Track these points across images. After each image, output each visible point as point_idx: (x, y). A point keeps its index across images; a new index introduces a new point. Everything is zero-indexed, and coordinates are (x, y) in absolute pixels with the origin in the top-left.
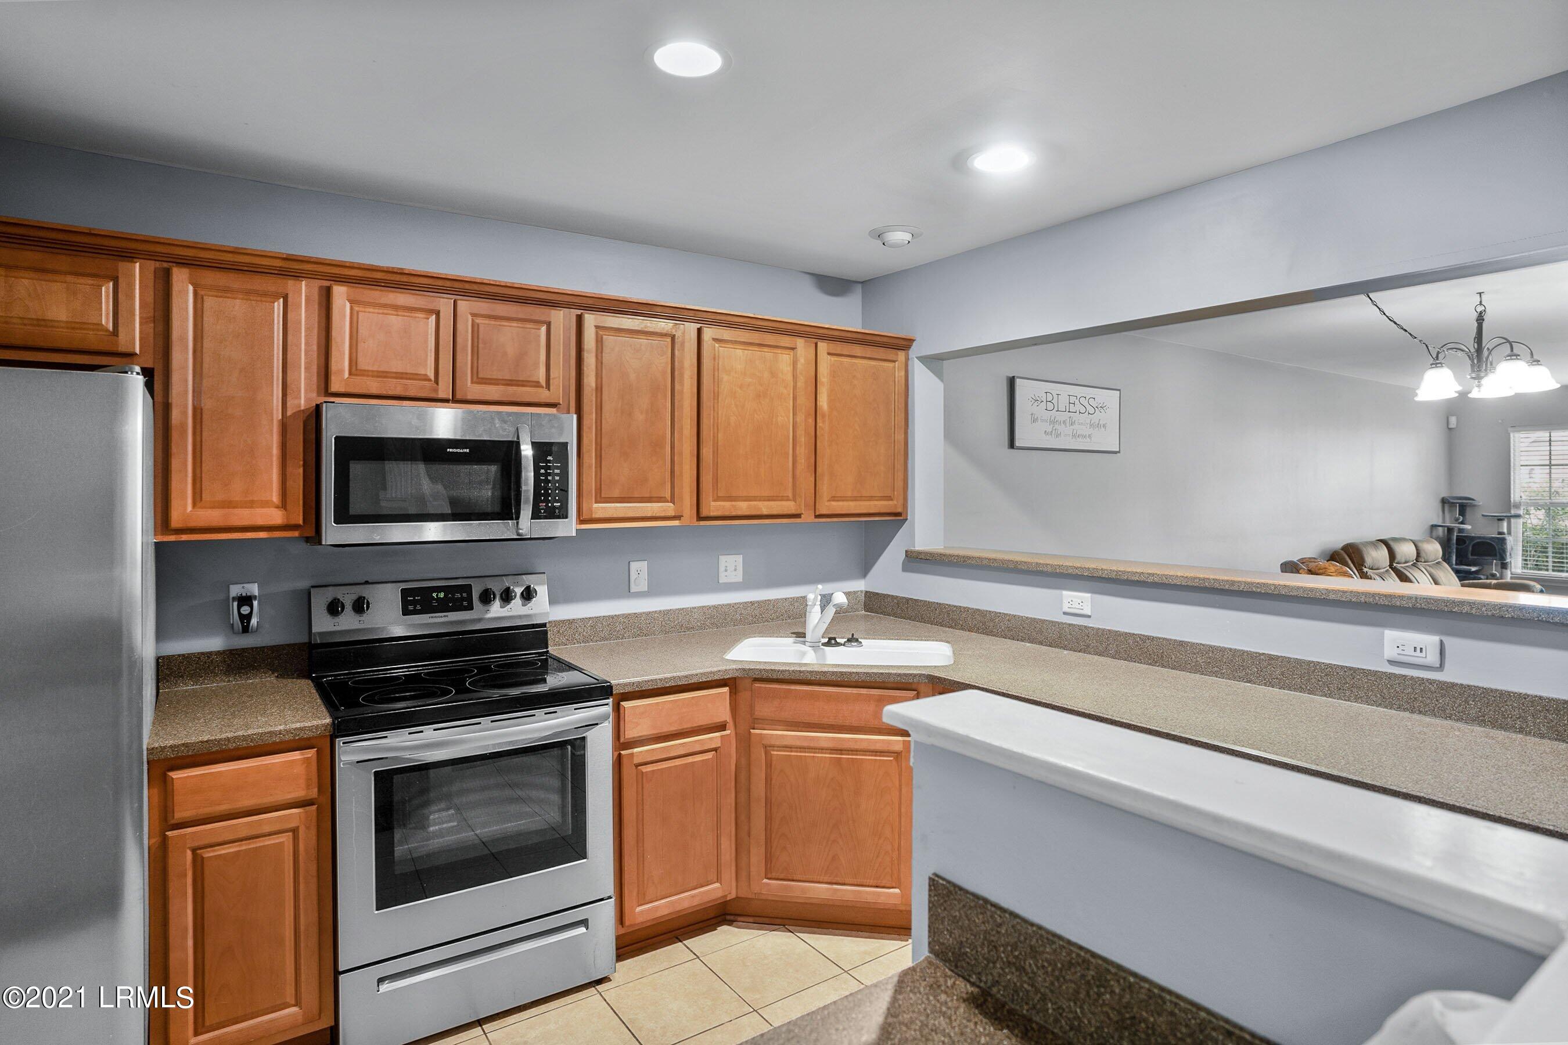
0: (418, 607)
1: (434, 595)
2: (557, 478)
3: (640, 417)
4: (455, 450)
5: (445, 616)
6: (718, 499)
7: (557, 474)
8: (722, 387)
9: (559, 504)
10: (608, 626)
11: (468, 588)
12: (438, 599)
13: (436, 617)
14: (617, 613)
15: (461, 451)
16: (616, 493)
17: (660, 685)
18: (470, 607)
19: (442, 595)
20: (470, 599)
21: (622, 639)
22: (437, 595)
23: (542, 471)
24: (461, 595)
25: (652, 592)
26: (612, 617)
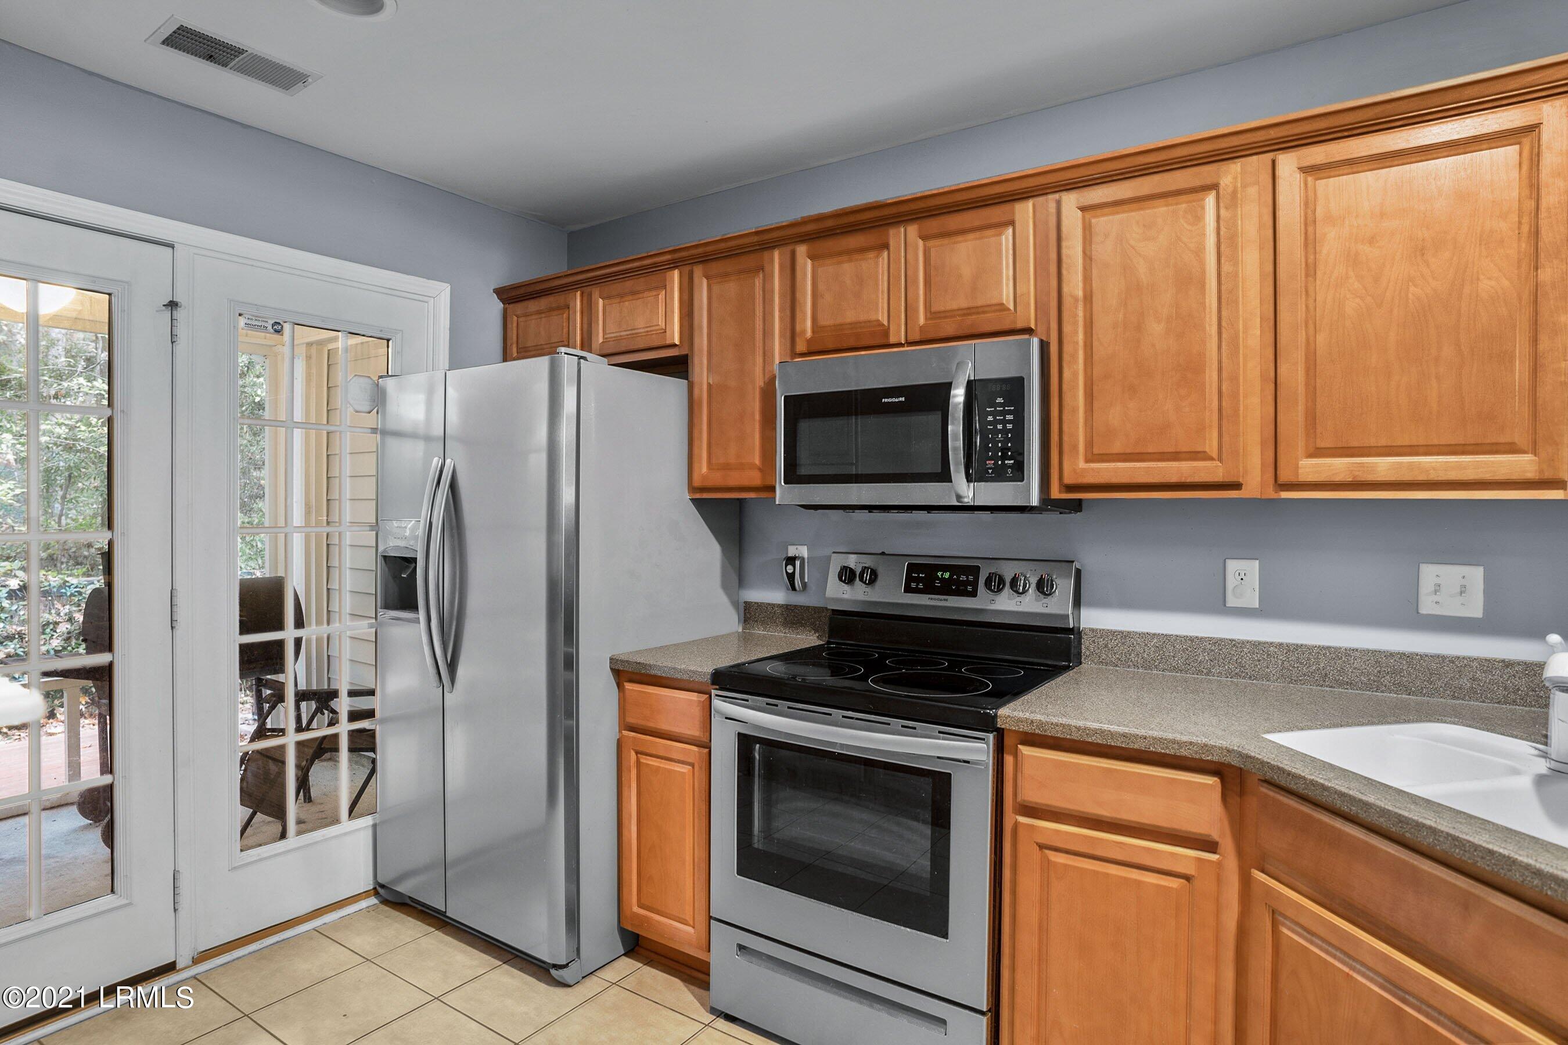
0: (921, 586)
1: (939, 574)
2: (1009, 426)
3: (1156, 328)
4: (890, 400)
5: (945, 600)
6: (1317, 453)
7: (1010, 422)
8: (1324, 252)
9: (1012, 462)
10: (1183, 651)
11: (975, 571)
12: (943, 580)
13: (935, 599)
14: (1200, 635)
15: (897, 400)
16: (1117, 447)
17: (1075, 736)
18: (974, 594)
19: (947, 575)
20: (975, 584)
21: (1207, 674)
22: (942, 575)
23: (990, 418)
24: (967, 578)
25: (1263, 612)
26: (1192, 639)
